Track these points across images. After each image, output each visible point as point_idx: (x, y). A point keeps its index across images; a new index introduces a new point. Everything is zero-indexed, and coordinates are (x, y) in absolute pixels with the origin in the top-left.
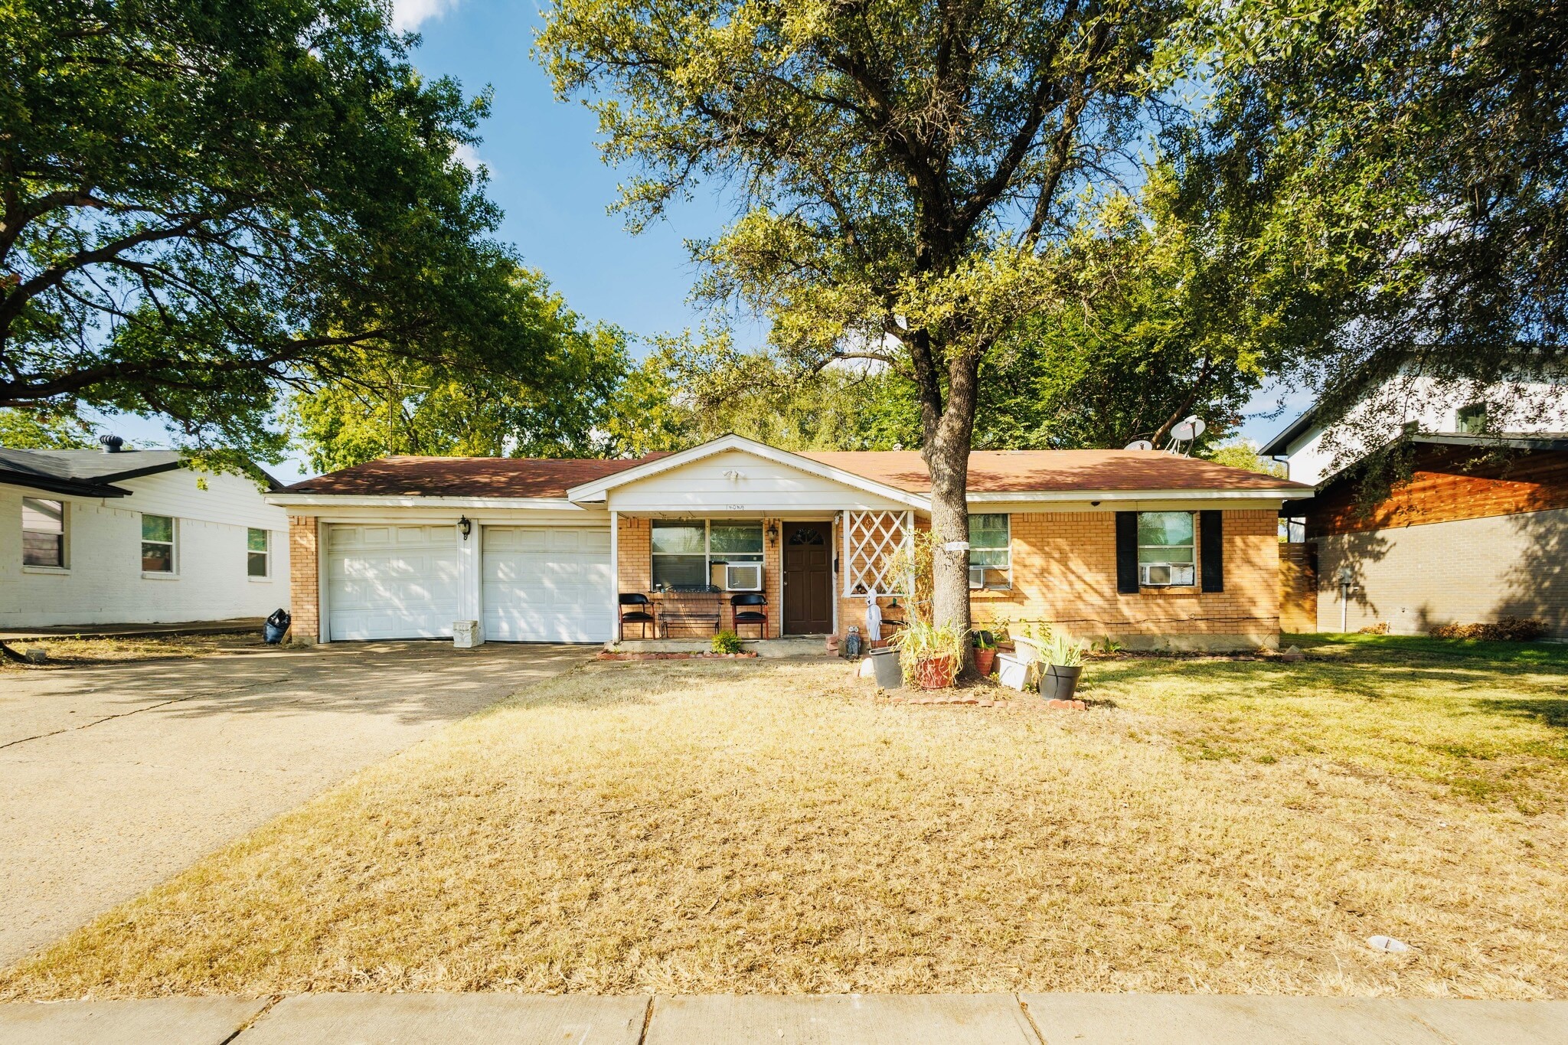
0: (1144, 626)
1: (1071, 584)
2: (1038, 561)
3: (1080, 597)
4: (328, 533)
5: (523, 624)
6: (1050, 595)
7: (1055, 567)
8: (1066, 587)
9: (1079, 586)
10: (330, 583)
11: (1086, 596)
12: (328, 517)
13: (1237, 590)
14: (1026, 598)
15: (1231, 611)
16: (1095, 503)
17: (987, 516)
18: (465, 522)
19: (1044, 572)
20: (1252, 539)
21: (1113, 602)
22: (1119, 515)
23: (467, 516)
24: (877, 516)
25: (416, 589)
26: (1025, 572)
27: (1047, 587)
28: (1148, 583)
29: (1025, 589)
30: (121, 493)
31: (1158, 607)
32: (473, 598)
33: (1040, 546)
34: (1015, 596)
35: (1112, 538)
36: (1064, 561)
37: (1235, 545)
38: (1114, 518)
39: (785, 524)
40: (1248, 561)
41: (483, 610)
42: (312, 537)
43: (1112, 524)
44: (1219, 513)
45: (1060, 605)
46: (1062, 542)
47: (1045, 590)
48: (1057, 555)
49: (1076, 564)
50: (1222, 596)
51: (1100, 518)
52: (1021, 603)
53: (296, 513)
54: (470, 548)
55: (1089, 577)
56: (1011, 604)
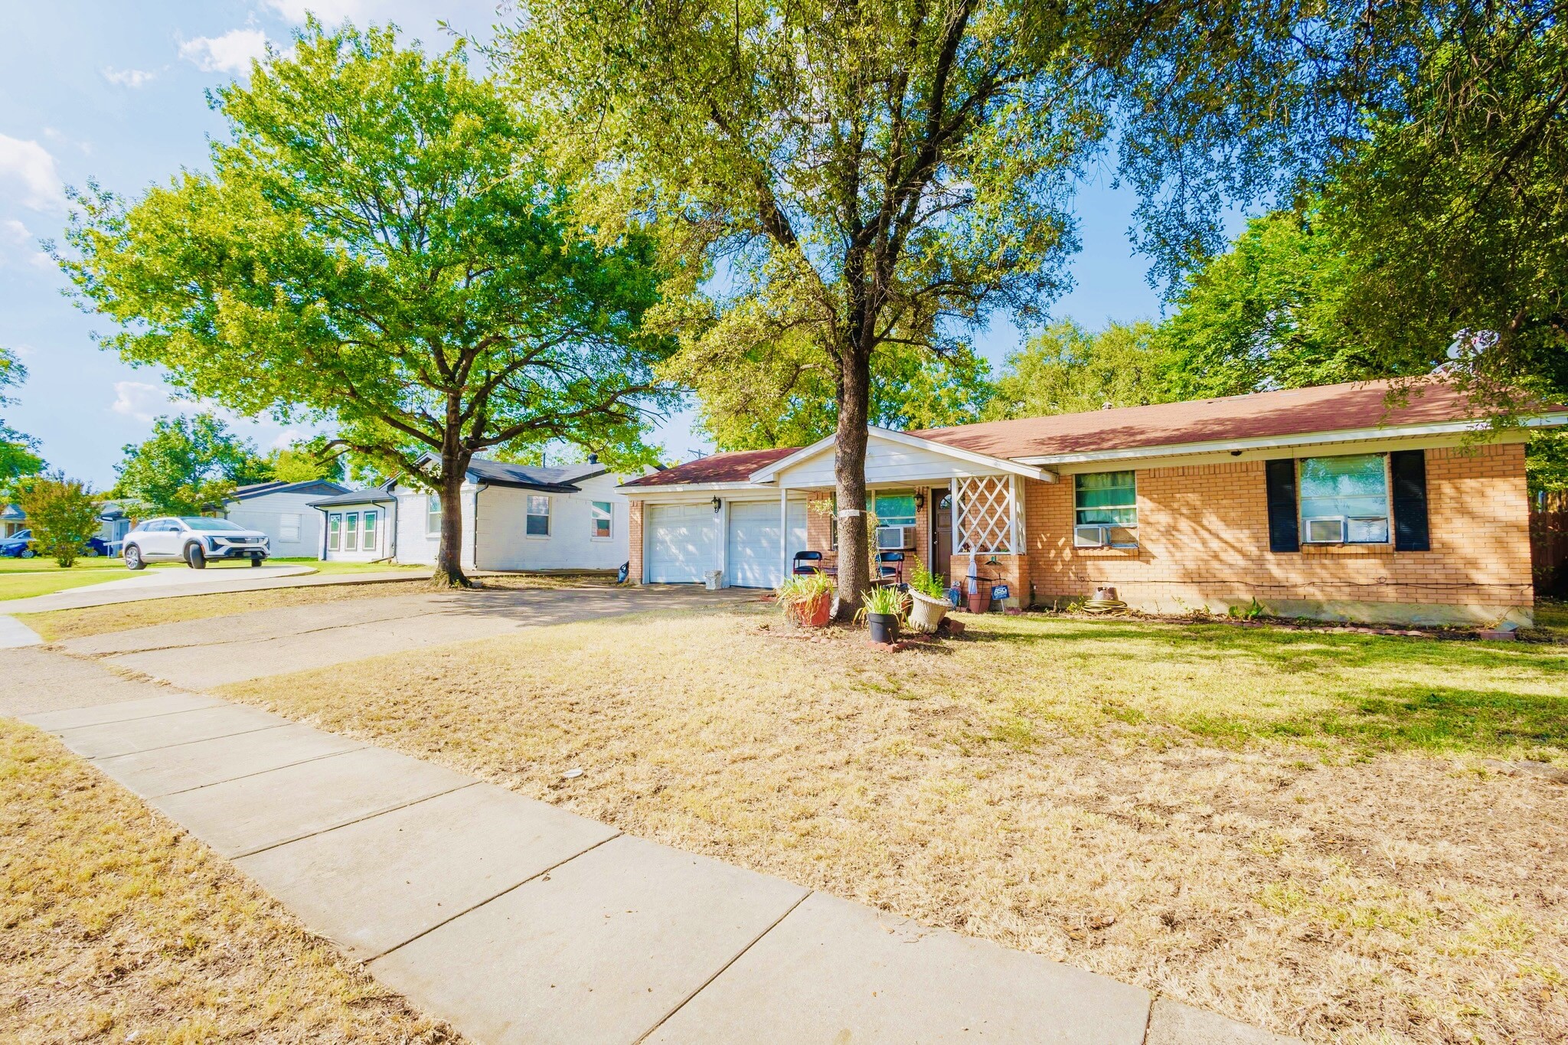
0: (1301, 591)
1: (1204, 543)
2: (1163, 518)
3: (1216, 557)
4: (648, 510)
5: (749, 574)
6: (1178, 555)
7: (1184, 524)
8: (1199, 546)
9: (1215, 545)
10: (650, 543)
11: (1223, 555)
12: (649, 500)
13: (1448, 548)
14: (1154, 557)
15: (1436, 574)
16: (1237, 453)
17: (1114, 474)
18: (718, 501)
19: (1170, 531)
20: (1469, 484)
21: (1260, 561)
22: (1270, 465)
23: (718, 496)
24: (981, 480)
25: (691, 548)
26: (1149, 529)
27: (1174, 545)
28: (1309, 540)
29: (1150, 547)
30: (577, 489)
31: (1323, 570)
32: (722, 555)
33: (1165, 502)
34: (1140, 554)
35: (1262, 489)
36: (1196, 517)
37: (1443, 492)
38: (1263, 468)
39: (934, 491)
40: (1464, 511)
41: (729, 563)
42: (638, 514)
43: (1262, 476)
44: (1420, 454)
45: (1191, 566)
46: (1193, 498)
47: (1173, 550)
48: (1184, 511)
49: (1211, 520)
50: (1428, 555)
51: (1247, 468)
52: (1148, 562)
53: (633, 498)
54: (720, 519)
55: (1228, 534)
56: (1137, 563)
